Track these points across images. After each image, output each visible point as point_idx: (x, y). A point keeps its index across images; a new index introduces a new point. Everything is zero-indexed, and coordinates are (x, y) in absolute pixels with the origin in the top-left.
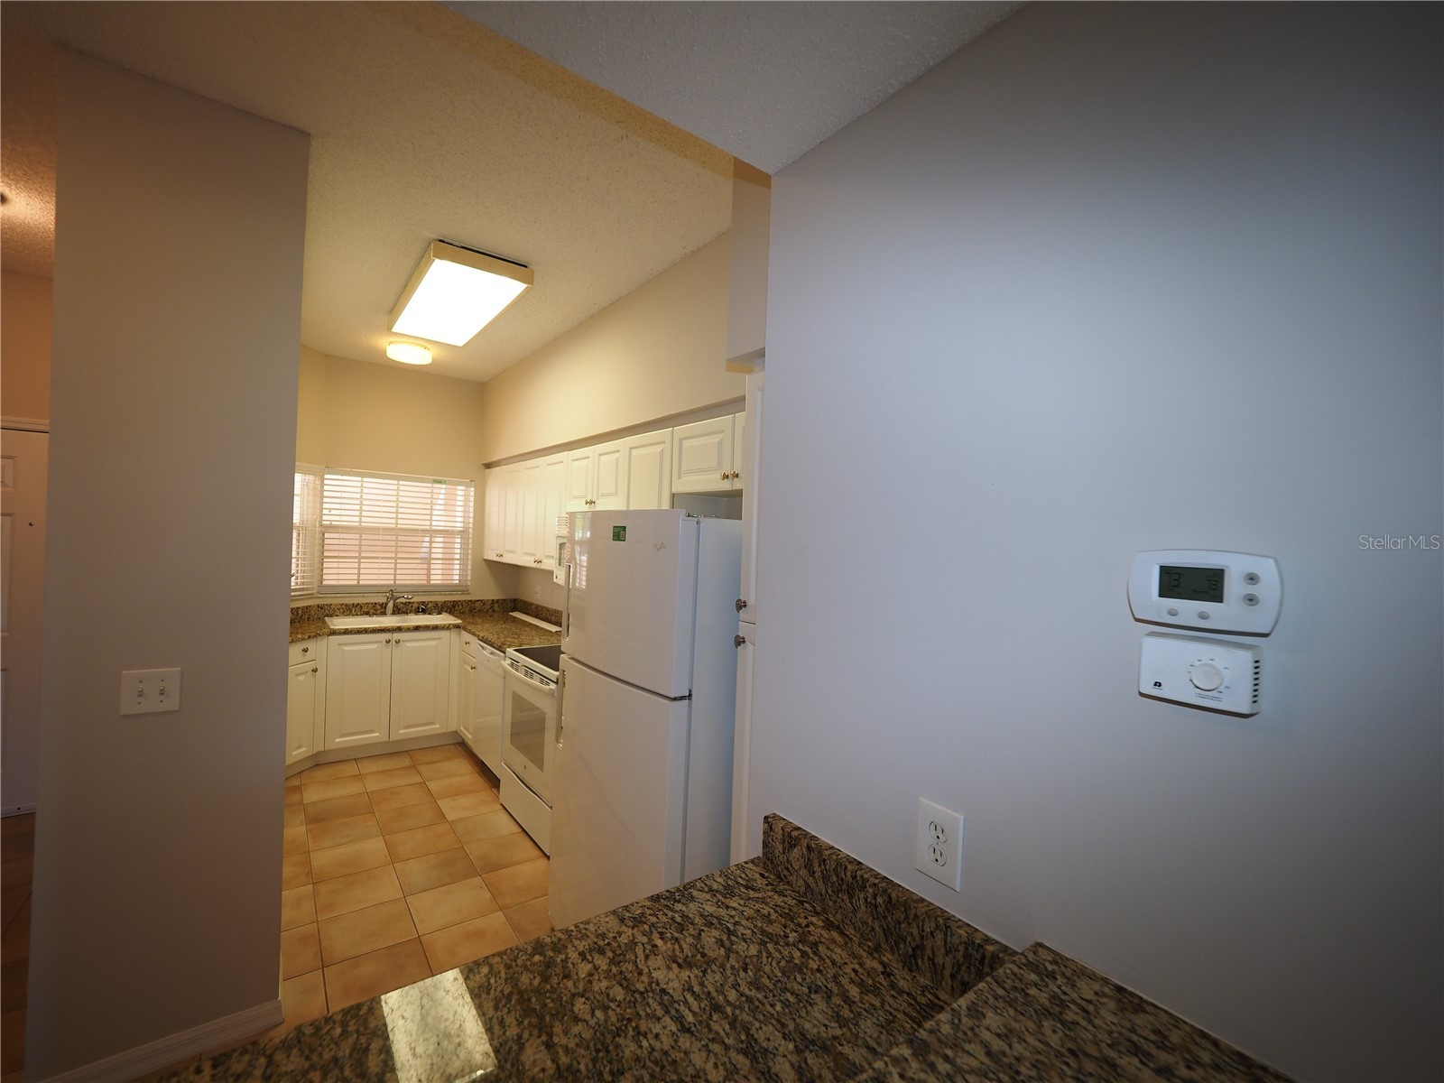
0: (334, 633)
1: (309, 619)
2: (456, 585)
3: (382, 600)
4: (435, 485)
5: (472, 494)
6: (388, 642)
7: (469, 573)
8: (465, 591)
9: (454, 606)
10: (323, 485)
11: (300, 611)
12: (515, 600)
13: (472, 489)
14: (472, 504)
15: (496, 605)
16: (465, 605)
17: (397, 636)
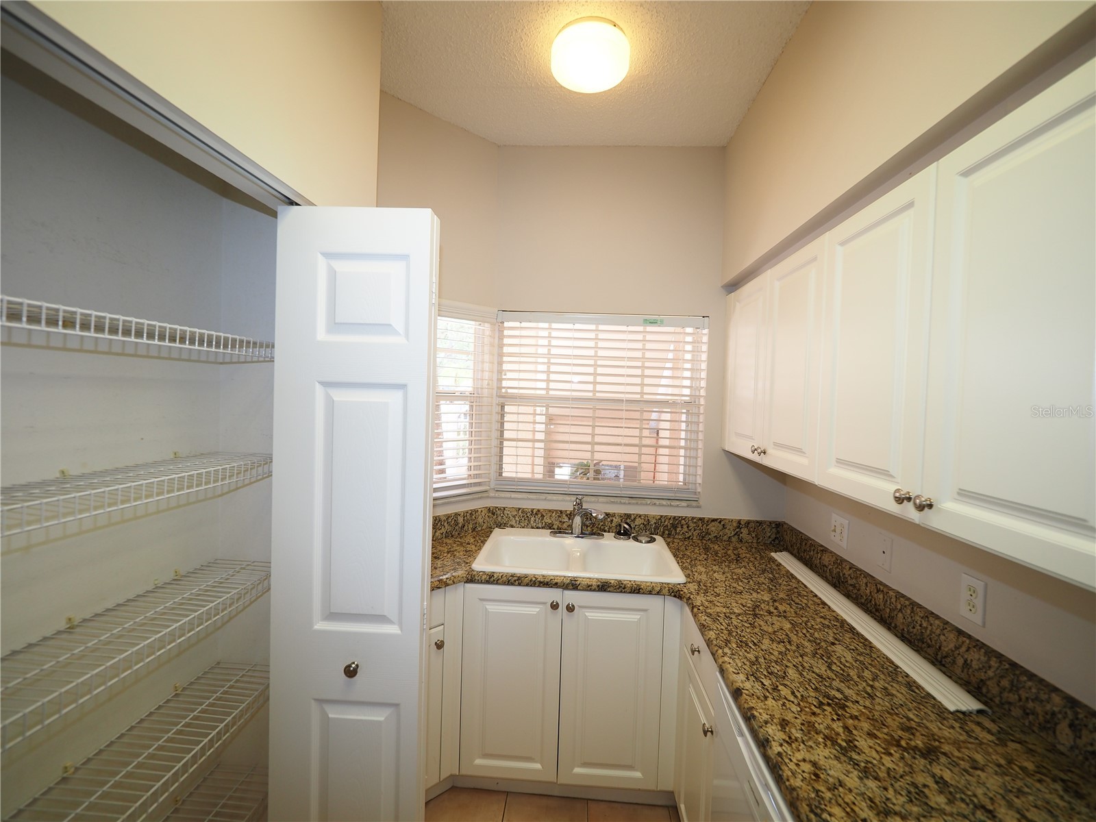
0: (472, 579)
1: (474, 530)
2: (679, 490)
3: (569, 507)
4: (649, 329)
5: (705, 339)
6: (555, 606)
7: (700, 471)
8: (693, 502)
9: (674, 527)
10: (501, 337)
11: (461, 520)
12: (779, 525)
13: (706, 331)
14: (704, 357)
15: (745, 531)
16: (692, 525)
17: (571, 596)
